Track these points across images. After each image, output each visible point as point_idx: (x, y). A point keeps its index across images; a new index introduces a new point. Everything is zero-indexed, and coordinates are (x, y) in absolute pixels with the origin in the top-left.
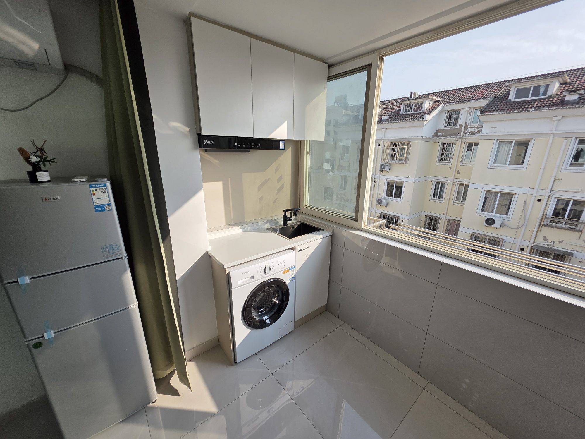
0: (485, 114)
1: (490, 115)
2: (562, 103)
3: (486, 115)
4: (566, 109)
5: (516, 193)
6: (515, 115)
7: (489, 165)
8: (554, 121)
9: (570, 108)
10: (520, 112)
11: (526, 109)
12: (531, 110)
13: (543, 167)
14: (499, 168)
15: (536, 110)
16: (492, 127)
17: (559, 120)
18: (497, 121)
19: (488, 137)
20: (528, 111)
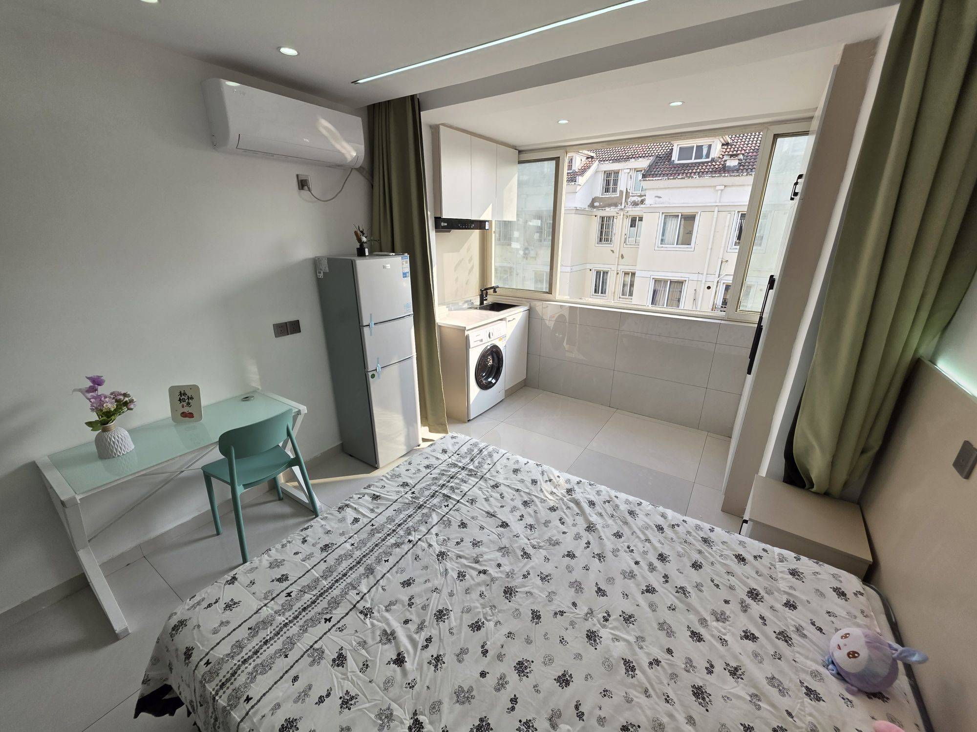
0: (647, 179)
1: (653, 180)
2: (724, 170)
3: (649, 180)
4: (727, 176)
5: (686, 281)
6: (678, 182)
7: (656, 247)
8: (718, 190)
9: (731, 176)
10: (684, 178)
11: (689, 175)
12: (694, 177)
13: (710, 247)
14: (666, 249)
15: (699, 177)
16: (656, 197)
17: (722, 190)
18: (661, 189)
19: (652, 210)
20: (692, 177)
